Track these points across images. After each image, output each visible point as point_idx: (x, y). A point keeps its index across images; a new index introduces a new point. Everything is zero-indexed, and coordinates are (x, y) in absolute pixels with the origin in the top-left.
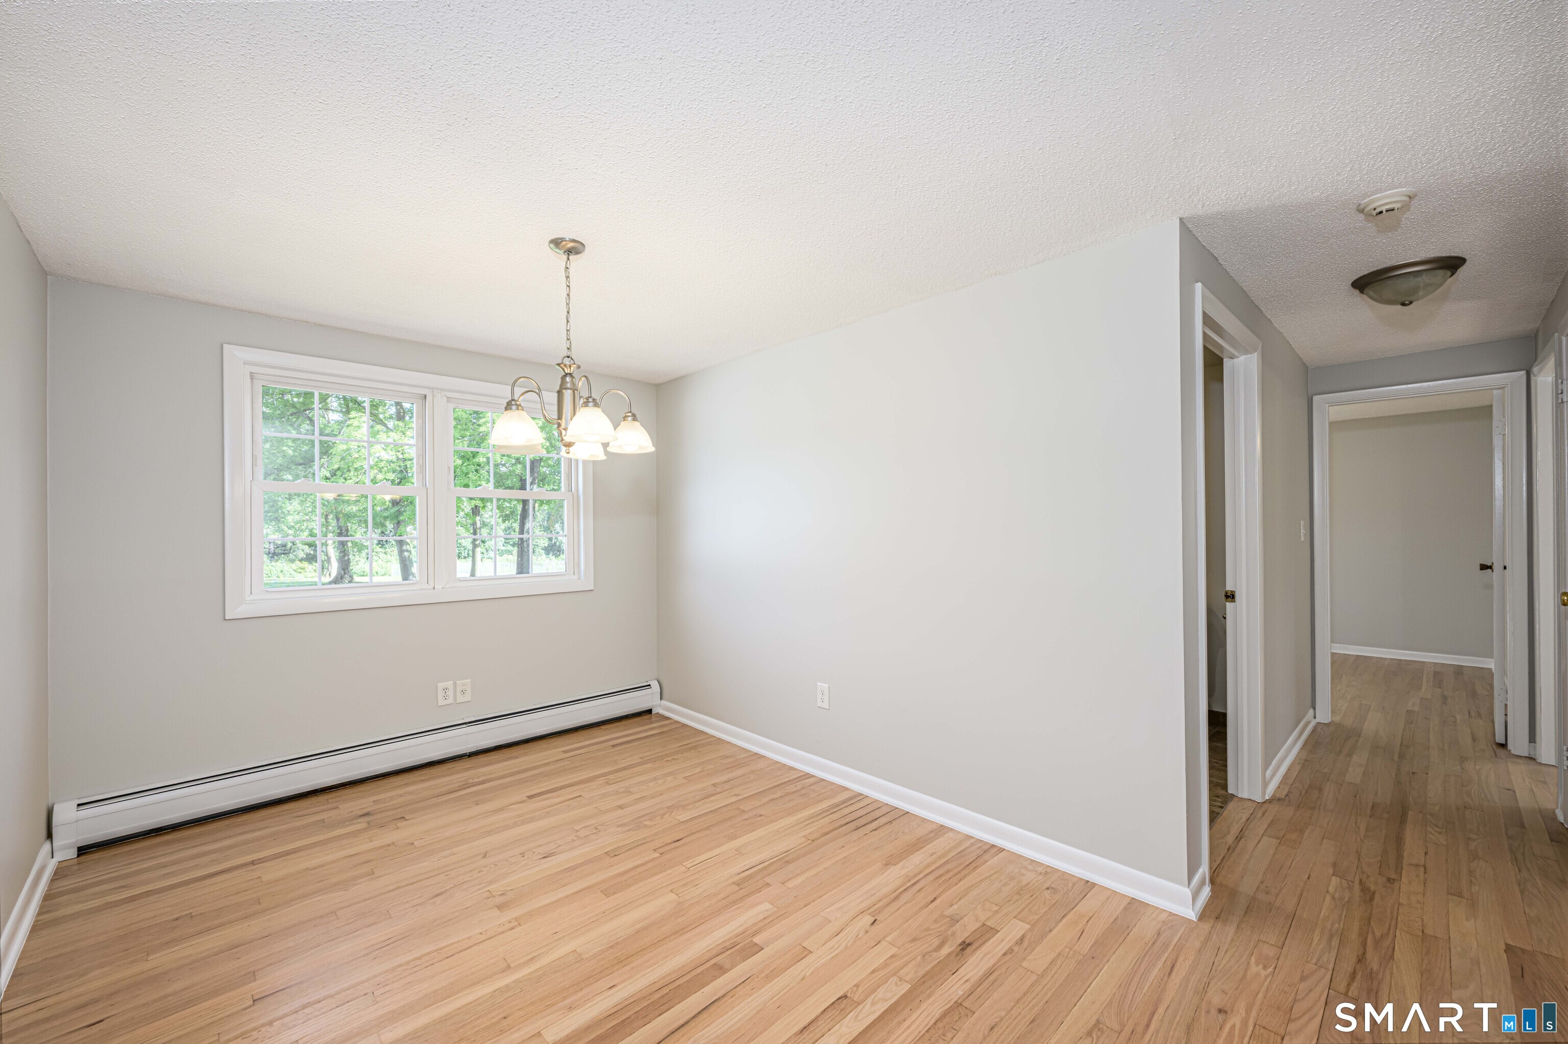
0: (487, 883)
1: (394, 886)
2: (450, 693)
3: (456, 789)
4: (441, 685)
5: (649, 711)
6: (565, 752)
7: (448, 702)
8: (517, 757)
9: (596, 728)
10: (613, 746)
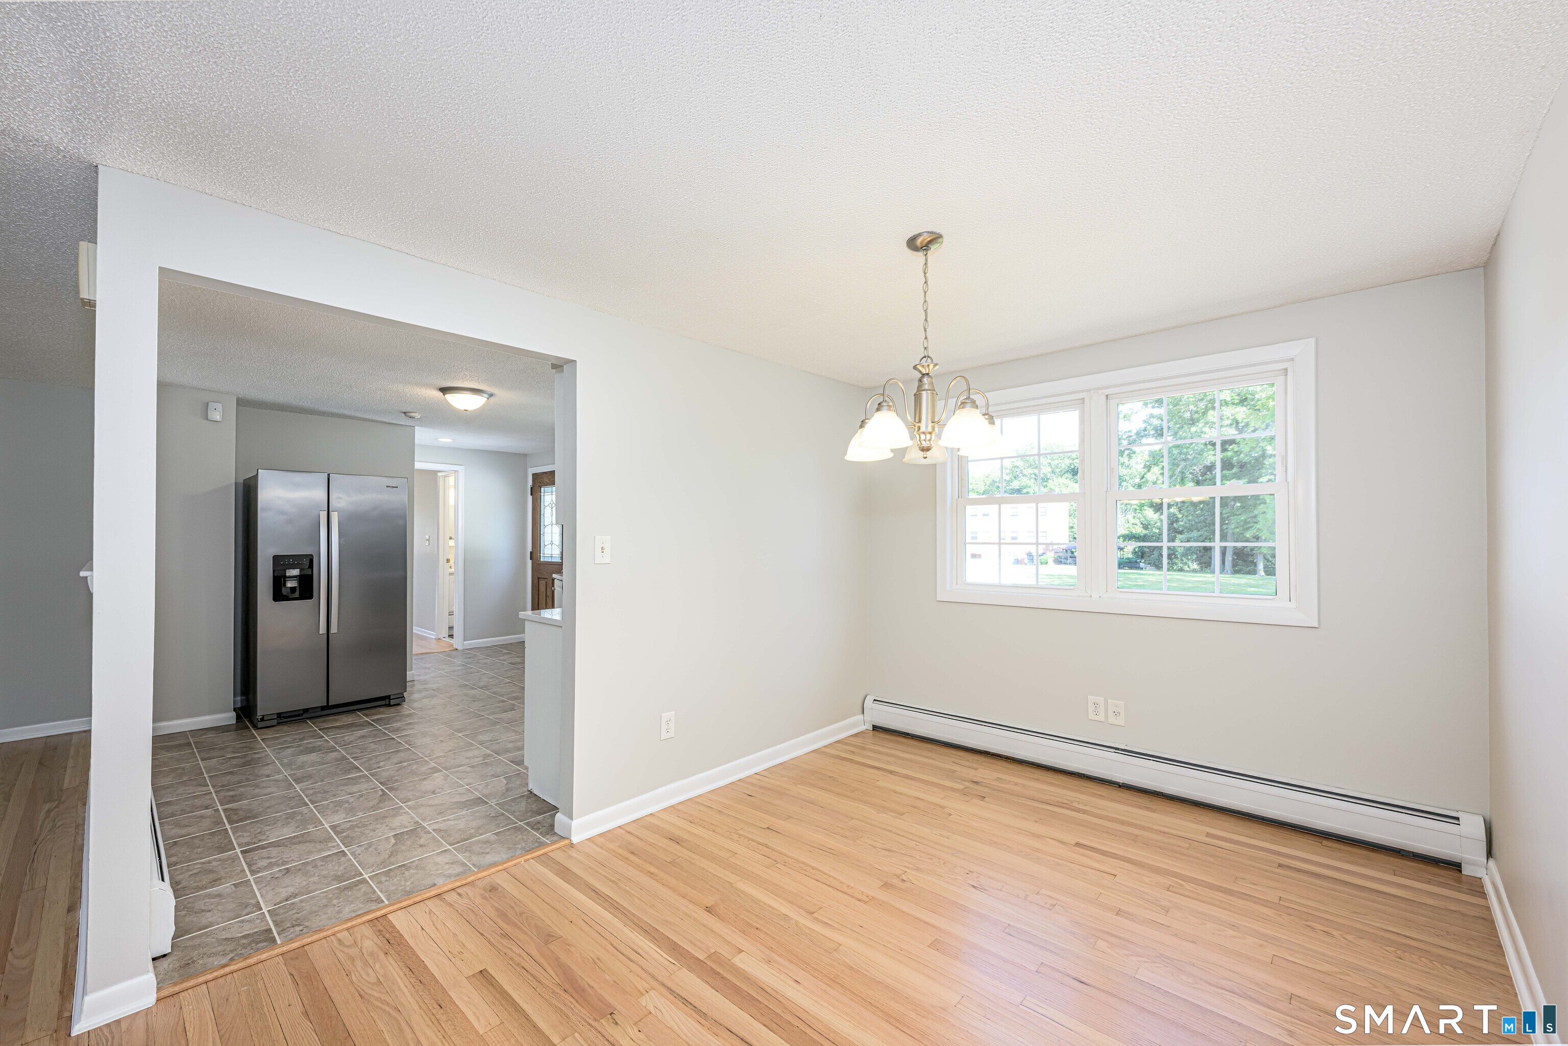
0: (915, 868)
1: (889, 828)
2: (1102, 710)
3: (1052, 803)
4: (1092, 699)
5: (1456, 866)
6: (1208, 835)
7: (1097, 718)
8: (1154, 811)
9: (1313, 838)
10: (1280, 866)
